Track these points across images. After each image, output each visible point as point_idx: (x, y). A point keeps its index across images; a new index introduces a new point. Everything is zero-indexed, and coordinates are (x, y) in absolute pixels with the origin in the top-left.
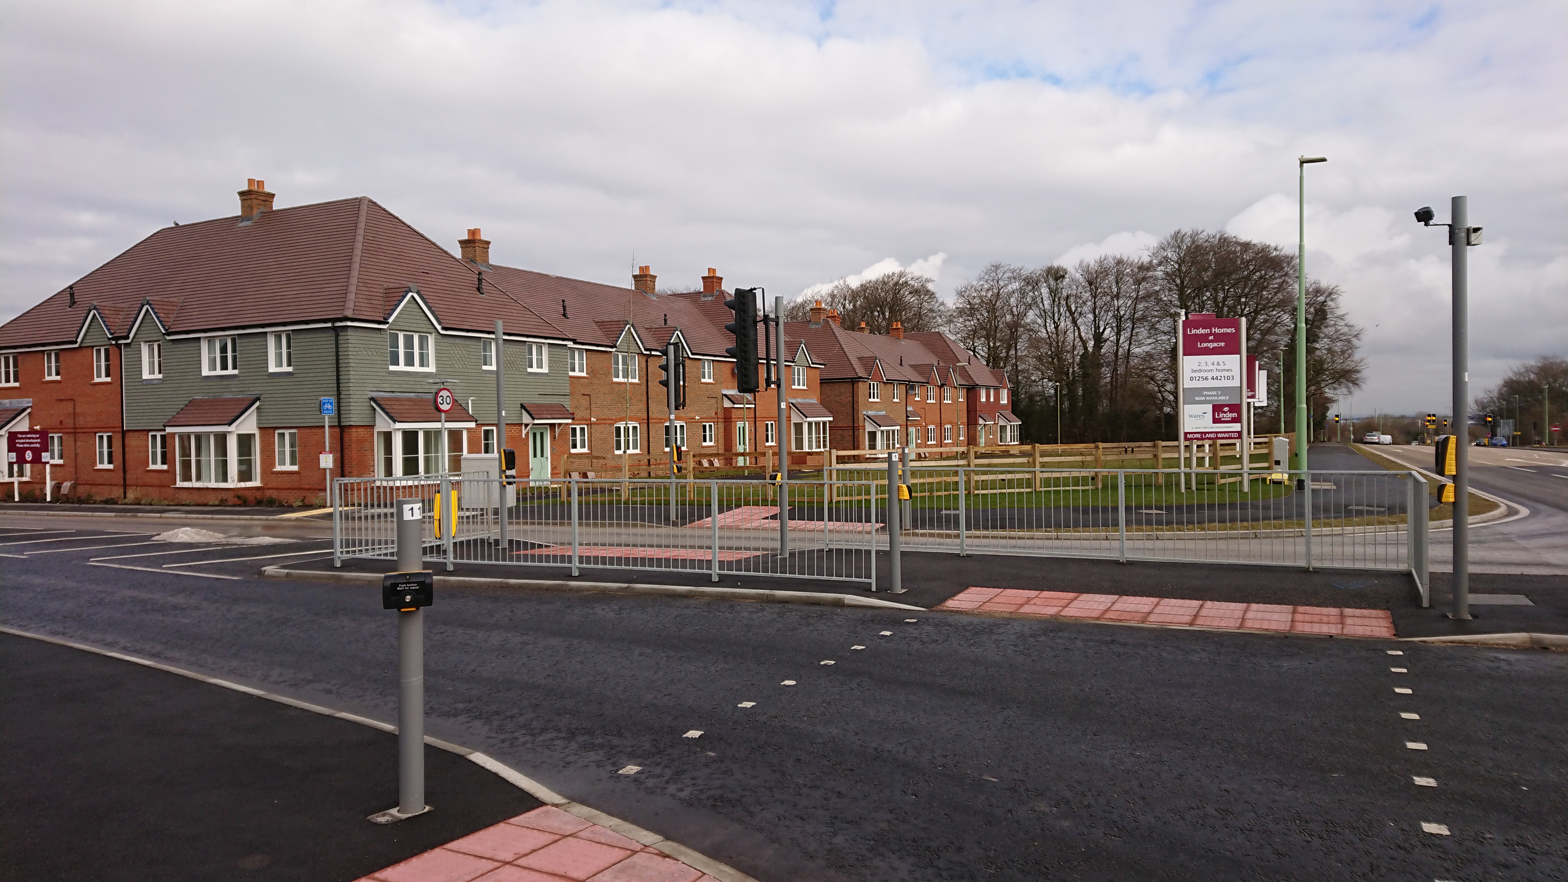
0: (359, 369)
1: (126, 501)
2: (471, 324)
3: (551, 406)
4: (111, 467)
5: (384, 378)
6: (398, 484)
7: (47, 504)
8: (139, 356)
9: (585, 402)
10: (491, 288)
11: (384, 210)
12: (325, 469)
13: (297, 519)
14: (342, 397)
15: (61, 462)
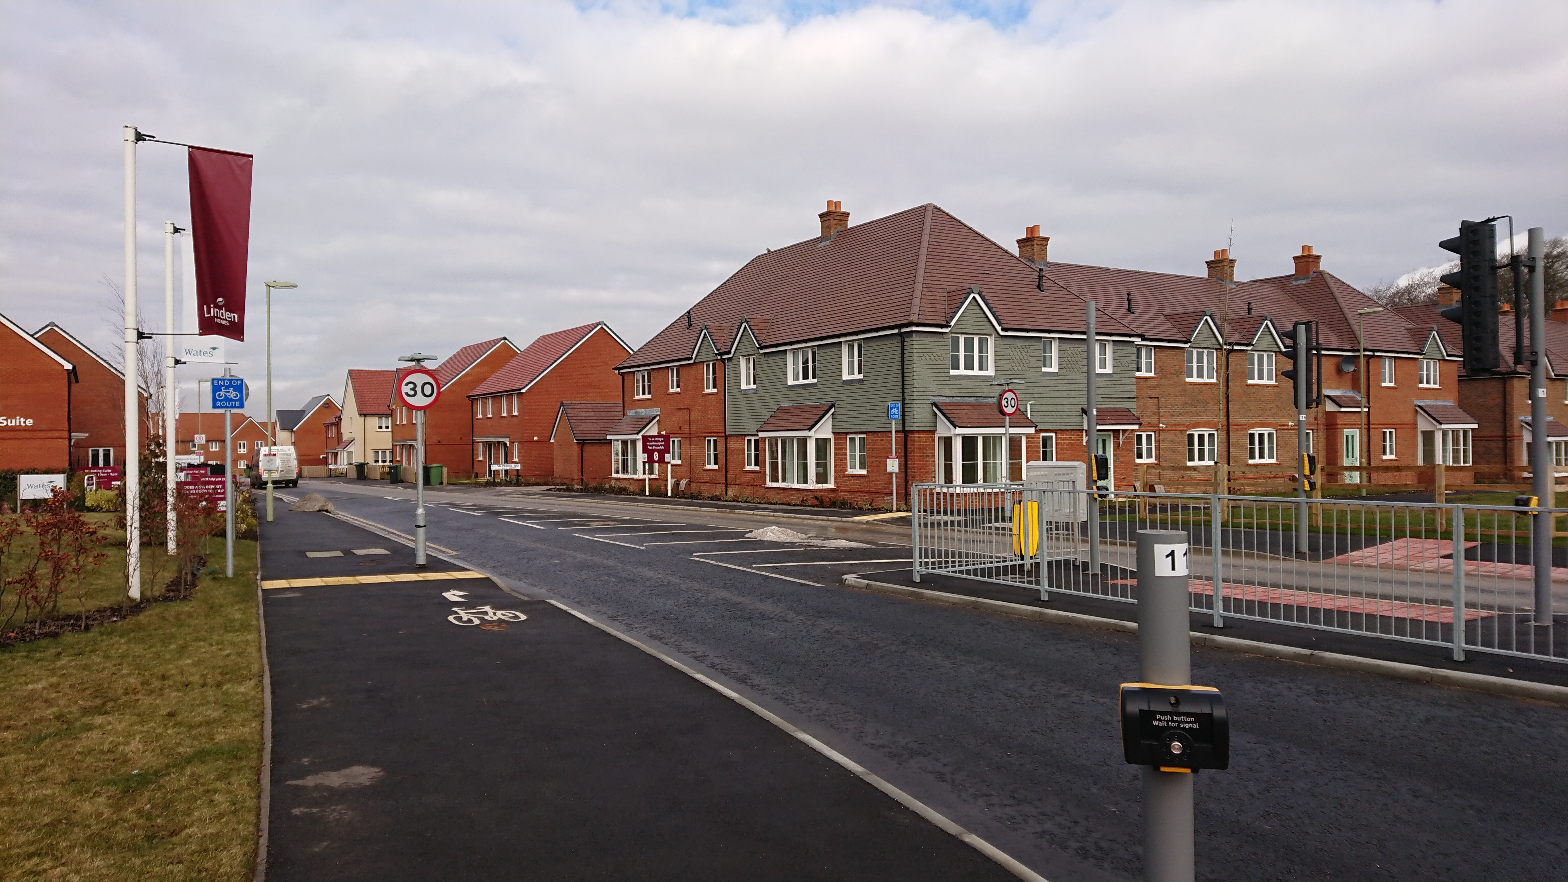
0: (922, 374)
1: (727, 498)
2: (1032, 323)
3: (1115, 410)
4: (716, 467)
5: (945, 383)
6: (958, 490)
7: (668, 499)
8: (738, 369)
9: (1152, 406)
10: (1052, 285)
11: (948, 214)
12: (891, 474)
13: (868, 522)
14: (906, 402)
15: (679, 462)
